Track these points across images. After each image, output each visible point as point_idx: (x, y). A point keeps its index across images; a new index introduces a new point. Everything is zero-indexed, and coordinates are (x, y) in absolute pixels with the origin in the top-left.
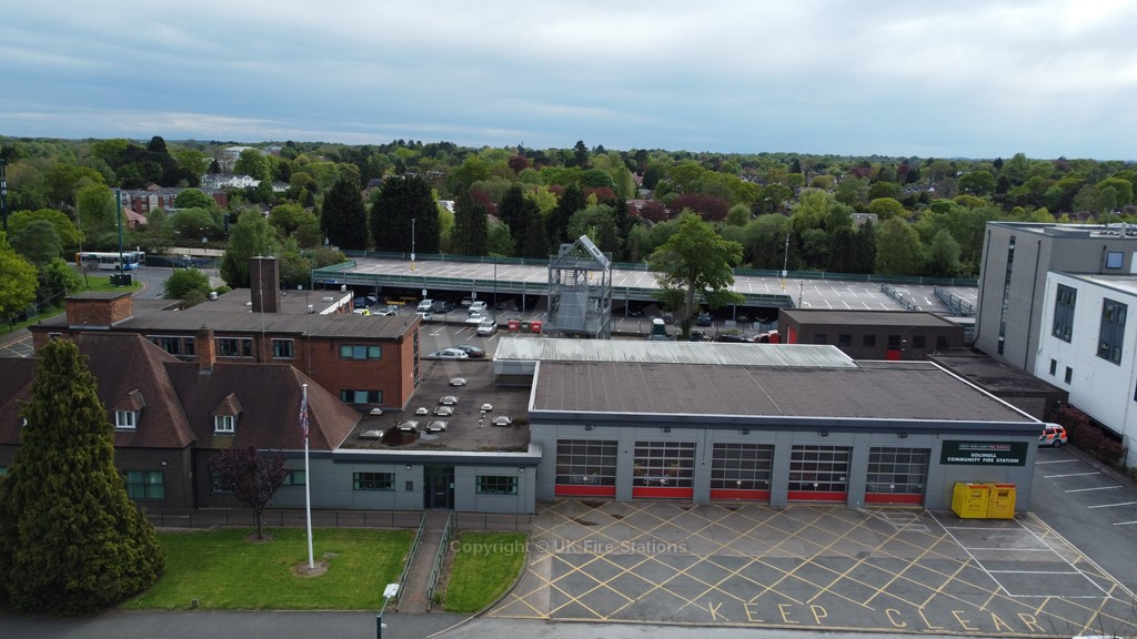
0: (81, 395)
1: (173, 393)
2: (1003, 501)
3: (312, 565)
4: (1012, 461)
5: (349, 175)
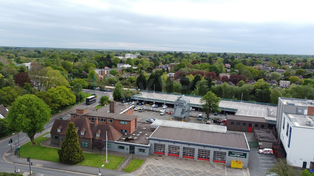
0: (73, 131)
1: (90, 129)
2: (240, 165)
3: (107, 161)
4: (243, 157)
5: (151, 65)
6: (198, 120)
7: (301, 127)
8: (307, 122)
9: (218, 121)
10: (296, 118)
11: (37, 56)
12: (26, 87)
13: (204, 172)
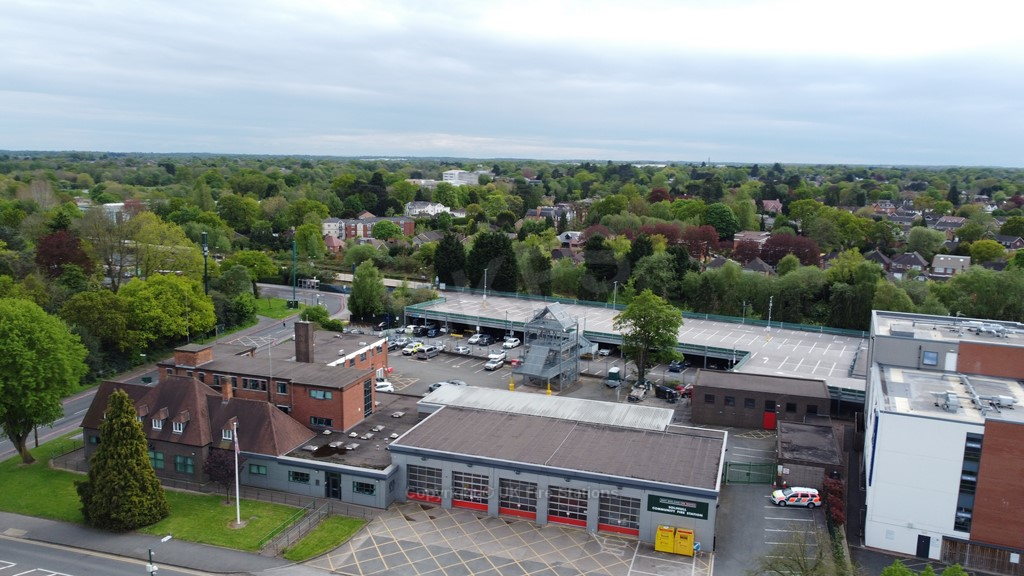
2: (683, 542)
3: (239, 522)
4: (698, 515)
5: (513, 205)
6: (608, 386)
7: (911, 412)
8: (937, 396)
9: (670, 393)
10: (910, 381)
11: (160, 181)
12: (67, 277)
13: (557, 563)
